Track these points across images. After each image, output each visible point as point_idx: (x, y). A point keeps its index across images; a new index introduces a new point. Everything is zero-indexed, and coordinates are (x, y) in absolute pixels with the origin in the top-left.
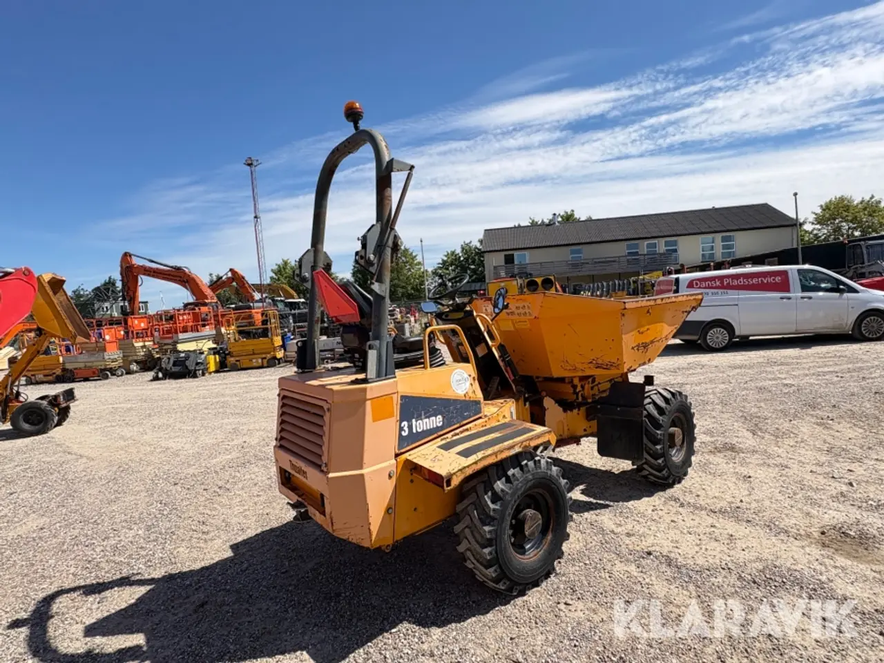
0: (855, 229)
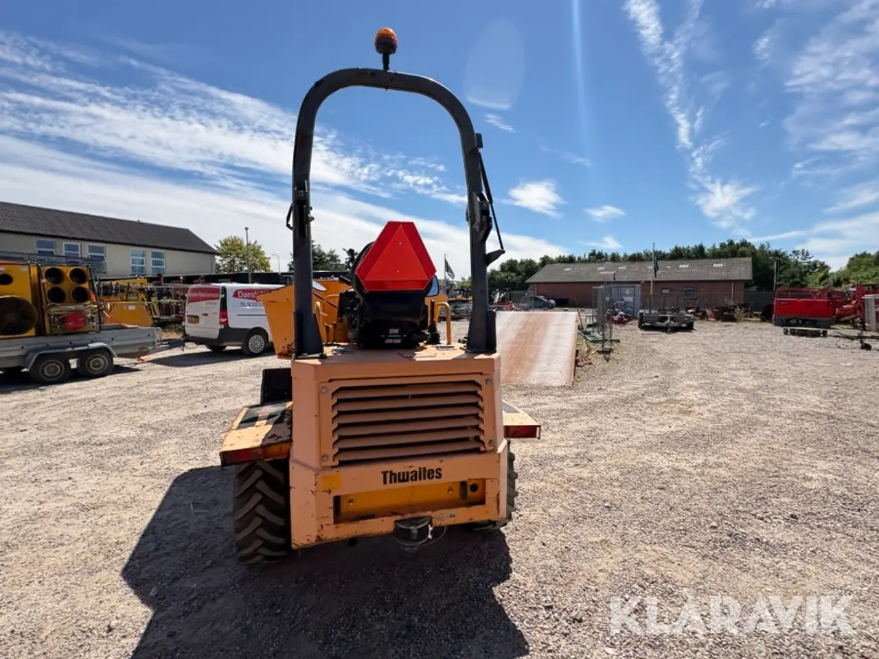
0: (244, 264)
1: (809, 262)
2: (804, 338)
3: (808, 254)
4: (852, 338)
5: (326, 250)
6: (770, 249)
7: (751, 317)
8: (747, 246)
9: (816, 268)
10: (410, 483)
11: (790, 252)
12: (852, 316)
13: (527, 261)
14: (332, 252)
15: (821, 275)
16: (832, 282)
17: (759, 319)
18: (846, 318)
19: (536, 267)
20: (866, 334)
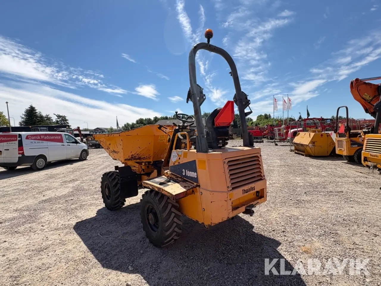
2: (258, 143)
4: (272, 142)
5: (44, 114)
7: (238, 137)
10: (249, 193)
12: (267, 135)
13: (148, 119)
14: (48, 116)
15: (251, 122)
16: (255, 125)
17: (240, 138)
18: (265, 136)
19: (152, 122)
20: (276, 141)
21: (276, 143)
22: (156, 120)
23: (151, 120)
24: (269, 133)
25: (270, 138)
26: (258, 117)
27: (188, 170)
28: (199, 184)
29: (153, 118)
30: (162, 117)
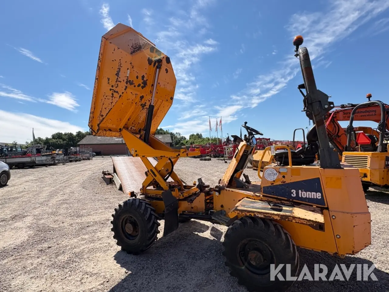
1: (181, 137)
3: (180, 134)
4: (222, 160)
6: (169, 132)
8: (162, 130)
9: (183, 138)
11: (175, 133)
12: (210, 153)
15: (186, 141)
16: (190, 143)
19: (74, 137)
20: (225, 158)
21: (226, 160)
22: (79, 135)
23: (73, 134)
24: (212, 151)
25: (214, 156)
26: (190, 136)
27: (303, 190)
28: (326, 206)
29: (76, 132)
30: (87, 132)
